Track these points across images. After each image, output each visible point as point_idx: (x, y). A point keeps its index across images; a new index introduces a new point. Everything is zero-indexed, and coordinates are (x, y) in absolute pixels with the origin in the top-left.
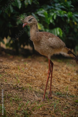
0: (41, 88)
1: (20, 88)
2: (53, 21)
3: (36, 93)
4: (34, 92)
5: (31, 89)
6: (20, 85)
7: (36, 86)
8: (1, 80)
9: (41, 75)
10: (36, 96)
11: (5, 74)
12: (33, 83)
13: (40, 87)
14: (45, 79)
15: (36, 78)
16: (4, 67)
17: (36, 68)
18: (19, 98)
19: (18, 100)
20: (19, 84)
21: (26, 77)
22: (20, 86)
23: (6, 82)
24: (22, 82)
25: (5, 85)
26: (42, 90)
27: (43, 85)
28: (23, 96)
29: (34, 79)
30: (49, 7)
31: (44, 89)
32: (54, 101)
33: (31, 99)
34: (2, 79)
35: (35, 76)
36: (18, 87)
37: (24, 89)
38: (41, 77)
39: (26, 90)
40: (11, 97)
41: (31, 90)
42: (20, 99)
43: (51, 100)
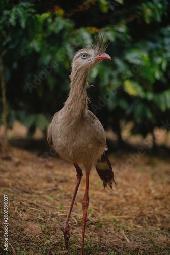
0: (139, 223)
1: (92, 224)
2: (162, 75)
3: (128, 234)
4: (123, 232)
5: (118, 225)
6: (93, 216)
7: (127, 219)
8: (52, 207)
9: (137, 194)
10: (128, 241)
11: (58, 195)
12: (121, 211)
13: (136, 219)
14: (146, 202)
15: (127, 200)
16: (56, 179)
17: (127, 179)
18: (90, 245)
19: (90, 250)
20: (90, 215)
21: (104, 199)
22: (94, 220)
23: (62, 210)
24: (96, 209)
25: (60, 218)
26: (140, 227)
27: (142, 215)
28: (101, 240)
29: (122, 203)
30: (151, 45)
31: (145, 224)
32: (167, 249)
33: (117, 246)
34: (54, 204)
35: (125, 197)
36: (88, 220)
37: (102, 224)
38: (138, 198)
39: (106, 228)
40: (74, 243)
41: (116, 226)
42: (94, 247)
43: (161, 248)
